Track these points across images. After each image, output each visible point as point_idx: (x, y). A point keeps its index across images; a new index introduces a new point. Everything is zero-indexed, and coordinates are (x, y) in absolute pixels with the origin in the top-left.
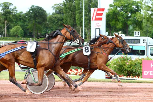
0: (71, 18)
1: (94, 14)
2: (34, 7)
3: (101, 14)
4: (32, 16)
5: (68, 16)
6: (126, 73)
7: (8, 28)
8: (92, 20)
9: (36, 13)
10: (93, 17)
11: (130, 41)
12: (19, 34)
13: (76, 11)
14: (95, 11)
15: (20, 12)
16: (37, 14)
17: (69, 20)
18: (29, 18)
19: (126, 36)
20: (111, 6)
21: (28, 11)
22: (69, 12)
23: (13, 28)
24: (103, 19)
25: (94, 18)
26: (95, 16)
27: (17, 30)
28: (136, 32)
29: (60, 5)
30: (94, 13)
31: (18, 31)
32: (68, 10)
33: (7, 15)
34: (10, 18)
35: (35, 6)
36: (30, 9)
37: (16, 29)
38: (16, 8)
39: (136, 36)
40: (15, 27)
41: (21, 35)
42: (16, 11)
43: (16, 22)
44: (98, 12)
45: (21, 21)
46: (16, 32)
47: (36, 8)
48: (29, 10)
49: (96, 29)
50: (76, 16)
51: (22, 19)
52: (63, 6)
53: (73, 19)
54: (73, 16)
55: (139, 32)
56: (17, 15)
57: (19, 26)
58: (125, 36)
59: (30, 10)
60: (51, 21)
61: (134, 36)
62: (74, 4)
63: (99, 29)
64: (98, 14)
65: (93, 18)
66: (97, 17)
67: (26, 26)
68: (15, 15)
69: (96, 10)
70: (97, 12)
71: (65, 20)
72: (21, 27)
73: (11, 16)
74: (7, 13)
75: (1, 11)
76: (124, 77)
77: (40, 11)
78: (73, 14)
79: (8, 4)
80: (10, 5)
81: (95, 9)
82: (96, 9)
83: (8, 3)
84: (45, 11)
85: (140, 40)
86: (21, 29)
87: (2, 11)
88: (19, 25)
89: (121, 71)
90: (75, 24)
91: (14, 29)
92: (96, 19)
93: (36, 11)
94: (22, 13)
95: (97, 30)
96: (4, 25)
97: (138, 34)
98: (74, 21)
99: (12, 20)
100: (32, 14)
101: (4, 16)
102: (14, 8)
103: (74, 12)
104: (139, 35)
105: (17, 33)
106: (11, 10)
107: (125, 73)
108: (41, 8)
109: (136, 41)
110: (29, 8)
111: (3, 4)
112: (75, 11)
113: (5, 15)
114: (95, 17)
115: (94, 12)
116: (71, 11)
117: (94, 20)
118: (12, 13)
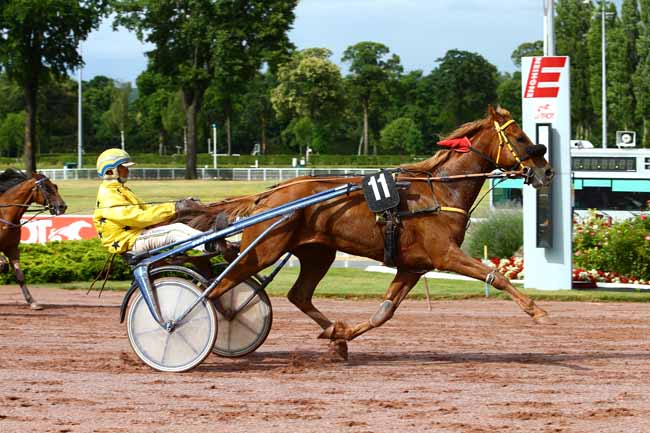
1: (530, 75)
2: (456, 56)
3: (555, 77)
4: (449, 86)
6: (645, 269)
7: (376, 126)
8: (526, 96)
9: (461, 74)
10: (528, 85)
11: (603, 164)
12: (408, 144)
13: (591, 66)
14: (535, 67)
15: (413, 73)
16: (467, 80)
18: (442, 90)
21: (438, 68)
23: (388, 127)
24: (560, 93)
25: (532, 89)
26: (533, 82)
27: (401, 131)
28: (623, 134)
30: (531, 72)
31: (405, 135)
33: (369, 83)
34: (378, 92)
35: (458, 52)
36: (441, 62)
37: (400, 128)
38: (397, 60)
39: (622, 147)
40: (395, 122)
41: (414, 146)
42: (397, 72)
43: (400, 106)
44: (546, 70)
45: (417, 102)
46: (399, 137)
47: (463, 60)
48: (441, 65)
49: (538, 125)
51: (418, 96)
53: (583, 94)
54: (580, 83)
55: (631, 135)
56: (403, 81)
57: (409, 120)
59: (443, 67)
60: (508, 99)
61: (617, 147)
63: (549, 125)
64: (543, 77)
65: (527, 89)
66: (543, 85)
67: (433, 118)
68: (395, 84)
69: (536, 62)
70: (540, 69)
72: (416, 122)
73: (382, 86)
74: (369, 78)
75: (351, 70)
76: (636, 282)
77: (477, 66)
78: (580, 76)
79: (373, 48)
80: (379, 52)
81: (534, 60)
82: (539, 59)
83: (373, 44)
84: (494, 69)
85: (634, 159)
86: (413, 127)
87: (354, 71)
88: (410, 114)
89: (630, 263)
90: (587, 106)
91: (391, 129)
92: (540, 93)
93: (463, 69)
94: (418, 75)
95: (540, 128)
96: (363, 116)
97: (631, 142)
98: (584, 99)
99: (388, 100)
100: (449, 77)
101: (358, 87)
102: (390, 61)
103: (584, 68)
104: (634, 144)
105: (400, 142)
106: (382, 67)
107: (641, 268)
109: (622, 163)
110: (440, 60)
111: (356, 47)
113: (363, 84)
114: (536, 85)
115: (532, 69)
117: (532, 95)
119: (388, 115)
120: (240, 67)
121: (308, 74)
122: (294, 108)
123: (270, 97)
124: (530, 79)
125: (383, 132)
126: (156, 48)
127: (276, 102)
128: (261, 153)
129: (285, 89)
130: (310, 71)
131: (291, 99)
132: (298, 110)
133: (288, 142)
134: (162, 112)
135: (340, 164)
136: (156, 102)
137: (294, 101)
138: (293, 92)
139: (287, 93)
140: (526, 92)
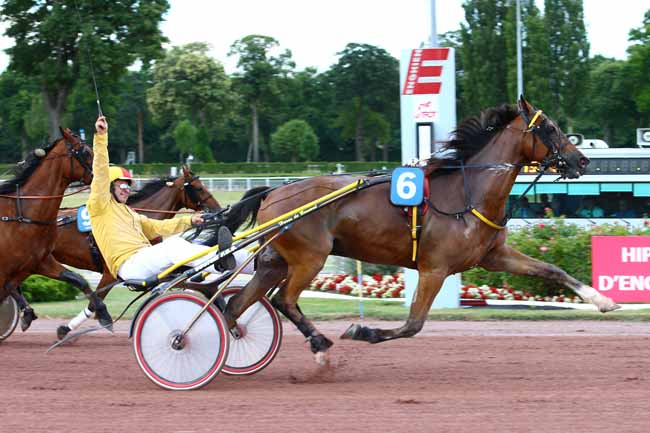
0: (489, 85)
1: (410, 69)
2: (357, 49)
3: (437, 71)
4: (348, 83)
5: (477, 78)
7: (267, 128)
8: (404, 93)
9: (362, 69)
10: (407, 80)
11: (623, 166)
12: (302, 149)
13: (507, 58)
14: (415, 59)
15: (308, 70)
16: (369, 75)
17: (480, 92)
18: (342, 88)
19: (610, 147)
20: (635, 34)
21: (337, 62)
22: (481, 64)
23: (281, 129)
24: (443, 88)
25: (411, 85)
26: (413, 77)
27: (294, 134)
28: (644, 132)
29: (448, 37)
30: (410, 66)
31: (299, 138)
32: (477, 56)
33: (258, 81)
34: (268, 91)
35: (358, 45)
36: (341, 56)
37: (293, 131)
38: (289, 54)
39: (644, 147)
40: (288, 124)
41: (309, 151)
42: (289, 68)
43: (293, 106)
44: (427, 63)
45: (312, 101)
46: (291, 141)
47: (363, 53)
48: (341, 59)
49: (419, 125)
50: (506, 75)
51: (313, 95)
52: (459, 40)
53: (499, 89)
54: (496, 78)
56: (297, 78)
57: (303, 122)
58: (607, 146)
59: (342, 61)
61: (637, 147)
62: (499, 33)
63: (431, 124)
64: (423, 72)
65: (407, 85)
67: (330, 120)
68: (287, 81)
69: (416, 55)
70: (420, 63)
71: (470, 94)
72: (311, 125)
73: (272, 85)
74: (258, 76)
76: (531, 298)
77: (380, 61)
78: (495, 70)
79: (262, 41)
80: (268, 45)
81: (414, 52)
82: (419, 51)
83: (263, 37)
86: (308, 131)
87: (241, 68)
88: (305, 116)
91: (284, 132)
93: (363, 64)
94: (314, 71)
95: (421, 128)
96: (251, 119)
99: (279, 100)
100: (348, 73)
101: (247, 85)
102: (283, 56)
103: (500, 61)
105: (294, 147)
106: (273, 63)
108: (382, 51)
109: (646, 165)
110: (338, 53)
111: (243, 41)
112: (504, 58)
113: (251, 82)
114: (416, 80)
115: (412, 62)
116: (489, 58)
117: (411, 91)
118: (277, 72)
119: (280, 116)
120: (109, 65)
121: (188, 71)
122: (173, 109)
123: (145, 97)
124: (409, 74)
125: (274, 136)
126: (15, 44)
127: (152, 103)
128: (137, 161)
129: (163, 89)
130: (191, 67)
131: (170, 99)
132: (177, 113)
133: (169, 148)
134: (25, 117)
135: (225, 172)
136: (19, 105)
137: (173, 101)
138: (172, 91)
139: (164, 94)
140: (406, 89)
